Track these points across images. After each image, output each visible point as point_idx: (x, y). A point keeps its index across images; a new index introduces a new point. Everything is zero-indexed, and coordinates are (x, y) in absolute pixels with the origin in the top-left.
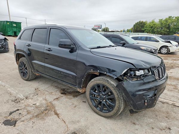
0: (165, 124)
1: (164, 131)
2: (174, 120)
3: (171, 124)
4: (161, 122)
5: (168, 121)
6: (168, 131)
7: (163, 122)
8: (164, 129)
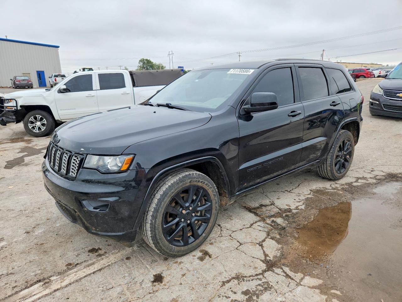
0: (37, 233)
1: (33, 226)
2: (27, 249)
3: (29, 240)
4: (44, 232)
5: (36, 241)
6: (28, 229)
7: (41, 233)
8: (34, 228)
